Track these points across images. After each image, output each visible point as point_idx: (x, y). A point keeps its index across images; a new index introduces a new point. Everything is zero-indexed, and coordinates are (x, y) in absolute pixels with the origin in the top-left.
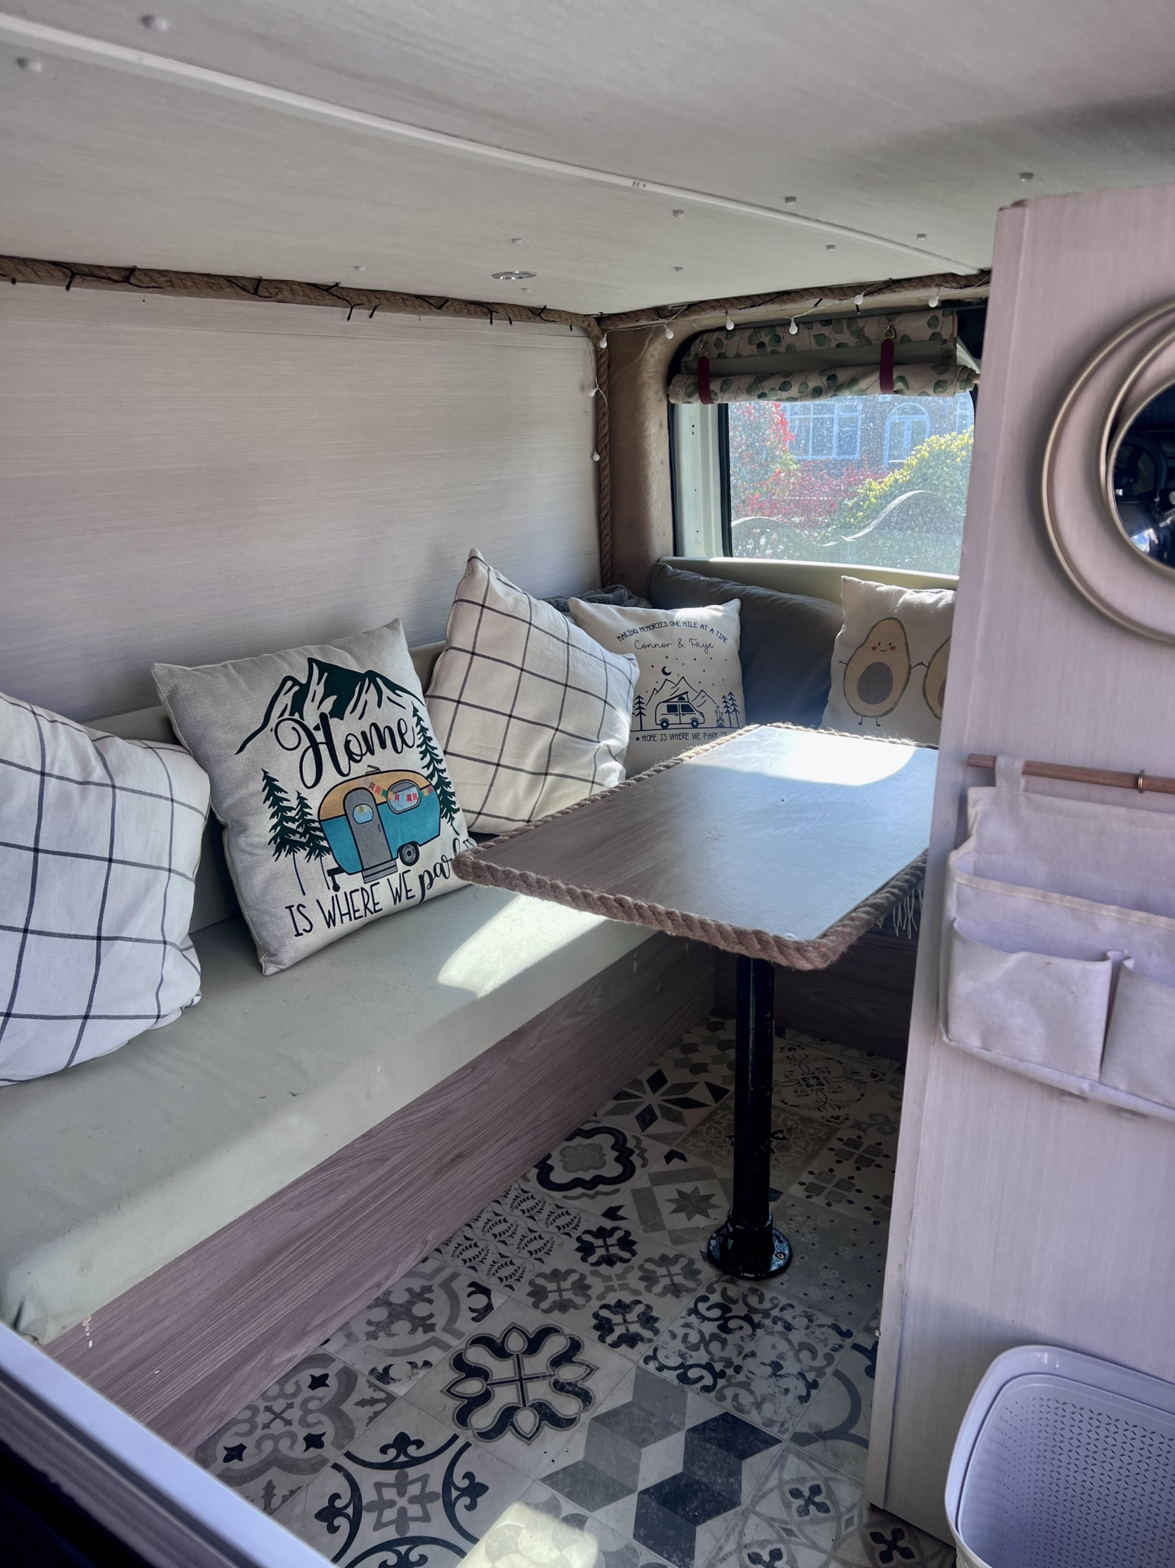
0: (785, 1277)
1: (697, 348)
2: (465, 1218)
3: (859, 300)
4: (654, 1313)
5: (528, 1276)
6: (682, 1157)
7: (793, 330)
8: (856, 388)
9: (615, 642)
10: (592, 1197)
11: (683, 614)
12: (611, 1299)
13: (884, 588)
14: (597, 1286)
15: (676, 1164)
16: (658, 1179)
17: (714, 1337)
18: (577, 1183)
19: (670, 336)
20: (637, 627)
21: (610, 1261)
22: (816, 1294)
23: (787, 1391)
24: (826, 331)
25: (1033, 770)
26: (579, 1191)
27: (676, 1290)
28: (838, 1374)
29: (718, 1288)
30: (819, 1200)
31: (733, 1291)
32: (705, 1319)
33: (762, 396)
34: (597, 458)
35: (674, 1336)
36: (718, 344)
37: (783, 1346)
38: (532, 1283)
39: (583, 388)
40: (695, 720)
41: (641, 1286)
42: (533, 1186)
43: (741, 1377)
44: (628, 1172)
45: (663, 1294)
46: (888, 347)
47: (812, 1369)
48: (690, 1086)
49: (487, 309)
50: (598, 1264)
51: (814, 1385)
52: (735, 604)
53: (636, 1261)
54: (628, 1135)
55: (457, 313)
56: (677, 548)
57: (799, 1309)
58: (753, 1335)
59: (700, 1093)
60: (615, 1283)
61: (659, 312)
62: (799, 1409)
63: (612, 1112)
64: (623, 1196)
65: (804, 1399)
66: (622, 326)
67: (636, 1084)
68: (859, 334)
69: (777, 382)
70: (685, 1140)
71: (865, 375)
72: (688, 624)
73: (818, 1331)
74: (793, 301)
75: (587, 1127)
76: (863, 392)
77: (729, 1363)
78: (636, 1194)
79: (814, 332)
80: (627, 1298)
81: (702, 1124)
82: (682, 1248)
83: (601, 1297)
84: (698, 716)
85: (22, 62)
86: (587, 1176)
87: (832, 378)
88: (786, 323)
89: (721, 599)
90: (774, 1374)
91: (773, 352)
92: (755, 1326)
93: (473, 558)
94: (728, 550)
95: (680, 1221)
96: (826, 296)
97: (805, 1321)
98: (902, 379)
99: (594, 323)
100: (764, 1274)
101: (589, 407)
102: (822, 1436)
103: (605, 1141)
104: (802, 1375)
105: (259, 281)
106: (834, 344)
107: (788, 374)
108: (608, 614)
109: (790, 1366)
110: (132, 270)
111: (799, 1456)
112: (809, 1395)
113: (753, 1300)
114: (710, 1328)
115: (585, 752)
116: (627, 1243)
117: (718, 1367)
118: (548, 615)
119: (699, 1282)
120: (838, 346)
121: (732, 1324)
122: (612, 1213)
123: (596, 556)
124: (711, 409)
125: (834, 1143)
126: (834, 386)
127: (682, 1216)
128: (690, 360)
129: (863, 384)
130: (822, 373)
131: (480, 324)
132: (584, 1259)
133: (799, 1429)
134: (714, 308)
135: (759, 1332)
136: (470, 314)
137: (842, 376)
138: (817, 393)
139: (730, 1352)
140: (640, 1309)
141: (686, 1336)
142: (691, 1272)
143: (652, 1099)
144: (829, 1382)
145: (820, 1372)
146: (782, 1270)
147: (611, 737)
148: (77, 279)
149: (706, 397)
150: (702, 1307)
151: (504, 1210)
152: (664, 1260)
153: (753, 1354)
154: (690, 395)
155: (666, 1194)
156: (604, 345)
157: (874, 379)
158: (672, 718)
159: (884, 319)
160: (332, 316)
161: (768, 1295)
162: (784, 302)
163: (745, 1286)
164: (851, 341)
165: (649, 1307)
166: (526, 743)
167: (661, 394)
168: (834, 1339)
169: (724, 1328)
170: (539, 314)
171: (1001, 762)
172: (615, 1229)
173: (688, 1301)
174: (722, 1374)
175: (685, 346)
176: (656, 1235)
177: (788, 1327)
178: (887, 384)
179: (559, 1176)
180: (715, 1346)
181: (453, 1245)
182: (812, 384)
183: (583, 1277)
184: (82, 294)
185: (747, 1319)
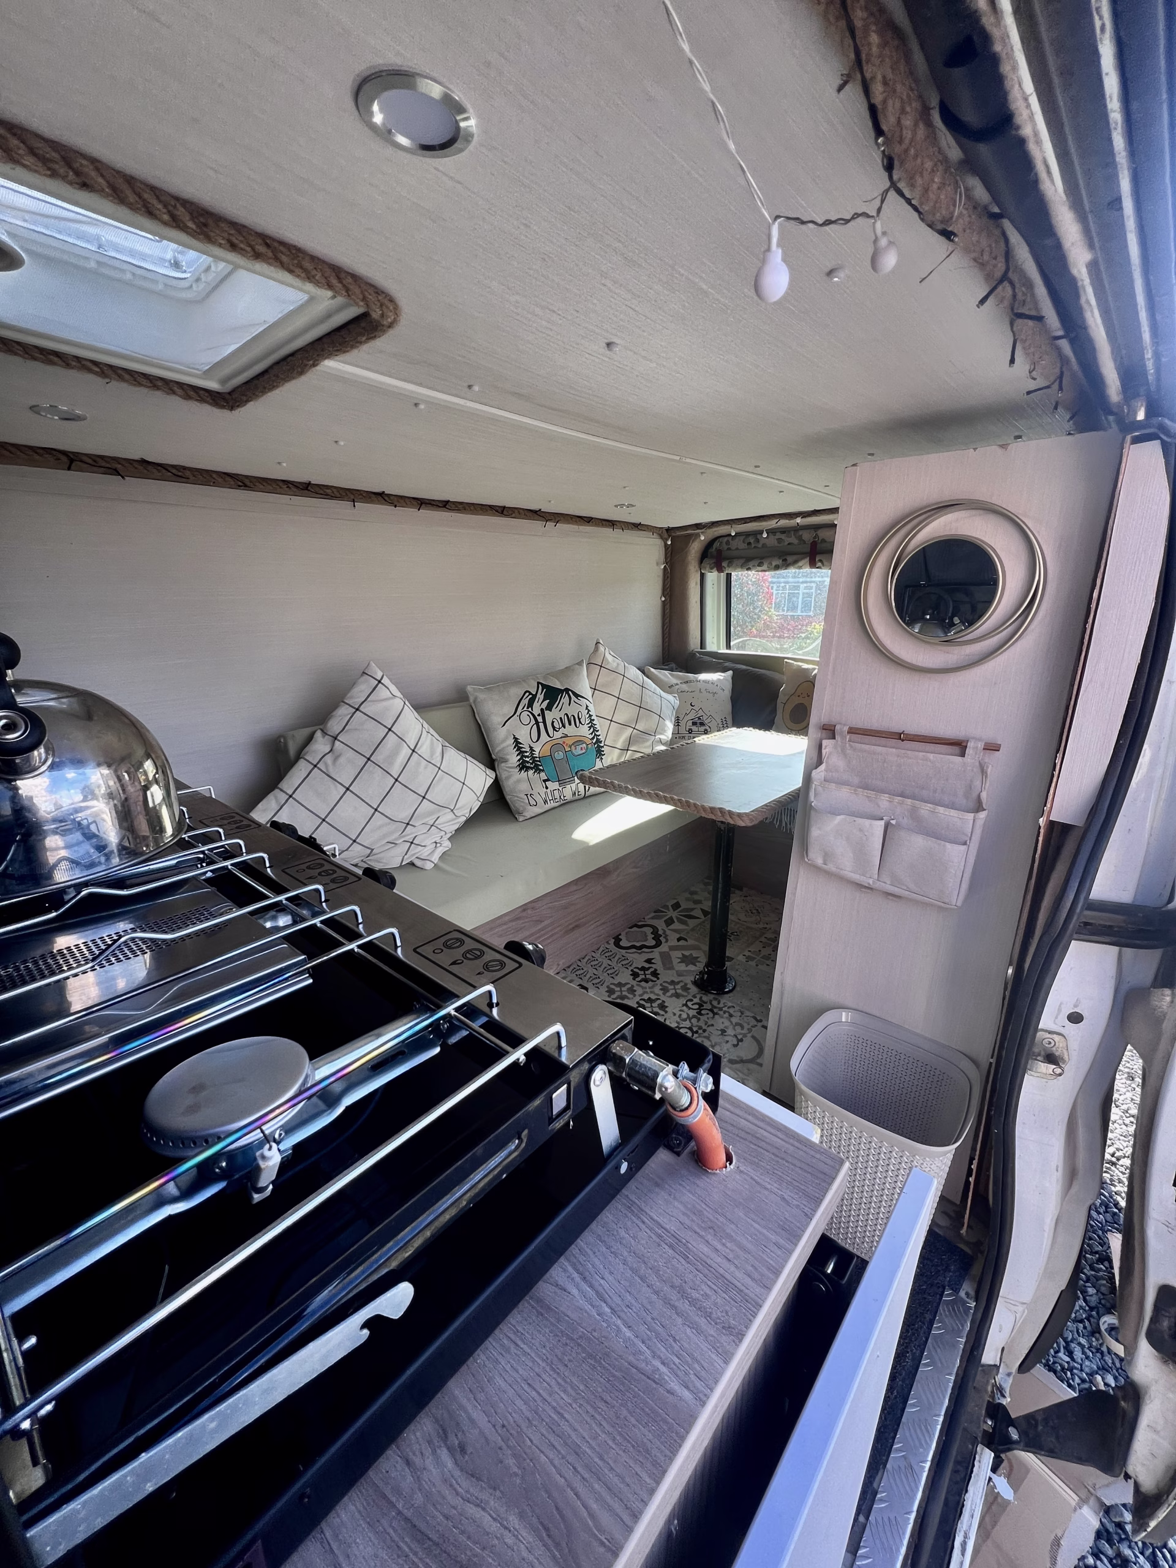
0: (731, 994)
1: (716, 545)
2: (578, 957)
3: (799, 520)
4: (666, 1004)
5: (606, 984)
6: (686, 940)
7: (765, 535)
8: (796, 566)
9: (668, 688)
10: (640, 953)
11: (704, 676)
12: (646, 997)
13: (805, 666)
14: (639, 991)
15: (682, 943)
16: (672, 948)
17: (694, 1017)
18: (633, 947)
19: (702, 538)
20: (679, 682)
21: (646, 981)
22: (746, 1003)
23: (727, 1042)
24: (783, 536)
25: (852, 731)
26: (634, 950)
27: (677, 996)
28: (753, 1037)
29: (698, 996)
30: (753, 963)
31: (705, 998)
32: (690, 1008)
33: (749, 569)
34: (663, 599)
35: (675, 1014)
36: (728, 543)
37: (727, 1023)
38: (608, 987)
39: (658, 564)
40: (706, 730)
41: (661, 993)
42: (612, 946)
43: (706, 1034)
44: (658, 944)
45: (671, 996)
46: (814, 544)
47: (741, 1034)
48: (692, 909)
49: (611, 524)
50: (640, 981)
51: (741, 1040)
52: (730, 673)
53: (658, 982)
54: (660, 928)
55: (597, 525)
56: (703, 644)
57: (737, 1008)
58: (713, 1017)
59: (697, 913)
60: (648, 990)
61: (698, 526)
62: (732, 1049)
63: (653, 918)
64: (655, 954)
65: (735, 1046)
66: (678, 533)
67: (666, 907)
68: (800, 538)
69: (756, 562)
70: (688, 933)
71: (802, 559)
72: (705, 681)
73: (745, 1019)
74: (765, 521)
75: (640, 924)
76: (800, 568)
77: (700, 1028)
78: (662, 954)
79: (777, 537)
80: (653, 997)
81: (697, 926)
82: (681, 978)
83: (640, 995)
84: (707, 728)
85: (416, 405)
86: (638, 944)
87: (785, 560)
88: (761, 532)
89: (724, 670)
90: (722, 1034)
91: (755, 547)
92: (715, 1014)
93: (598, 643)
94: (728, 646)
95: (682, 967)
96: (782, 518)
97: (739, 1014)
98: (820, 561)
99: (665, 532)
100: (721, 991)
101: (661, 573)
102: (742, 1061)
103: (648, 930)
104: (735, 1036)
105: (504, 507)
106: (786, 543)
107: (762, 558)
108: (665, 675)
109: (730, 1032)
110: (448, 502)
111: (730, 1068)
112: (738, 1044)
113: (715, 1003)
114: (694, 1013)
115: (647, 740)
116: (655, 974)
117: (695, 1029)
118: (634, 672)
119: (688, 993)
120: (789, 544)
121: (703, 1012)
122: (649, 961)
123: (660, 649)
124: (723, 575)
125: (763, 939)
126: (786, 565)
127: (684, 964)
128: (713, 550)
129: (800, 564)
130: (779, 558)
131: (608, 531)
132: (634, 979)
133: (732, 1057)
134: (725, 524)
135: (716, 1016)
136: (603, 526)
137: (790, 559)
138: (777, 568)
139: (702, 1023)
140: (659, 1002)
141: (680, 1015)
142: (685, 988)
143: (674, 914)
144: (748, 1040)
145: (745, 1035)
146: (730, 991)
147: (661, 734)
148: (423, 506)
149: (720, 570)
150: (689, 1004)
151: (597, 955)
152: (673, 983)
153: (712, 1025)
154: (712, 569)
155: (676, 955)
156: (669, 543)
157: (807, 559)
158: (694, 728)
159: (812, 531)
160: (537, 525)
161: (722, 1002)
162: (761, 521)
163: (711, 997)
164: (796, 541)
165: (664, 1002)
166: (618, 734)
167: (697, 567)
168: (754, 1022)
169: (699, 1013)
170: (637, 526)
171: (838, 727)
172: (650, 968)
173: (683, 1001)
174: (697, 1032)
175: (710, 544)
176: (670, 972)
177: (731, 1016)
178: (813, 564)
179: (623, 943)
180: (694, 1021)
181: (572, 968)
182: (774, 564)
183: (633, 986)
184: (425, 513)
185: (711, 1010)
